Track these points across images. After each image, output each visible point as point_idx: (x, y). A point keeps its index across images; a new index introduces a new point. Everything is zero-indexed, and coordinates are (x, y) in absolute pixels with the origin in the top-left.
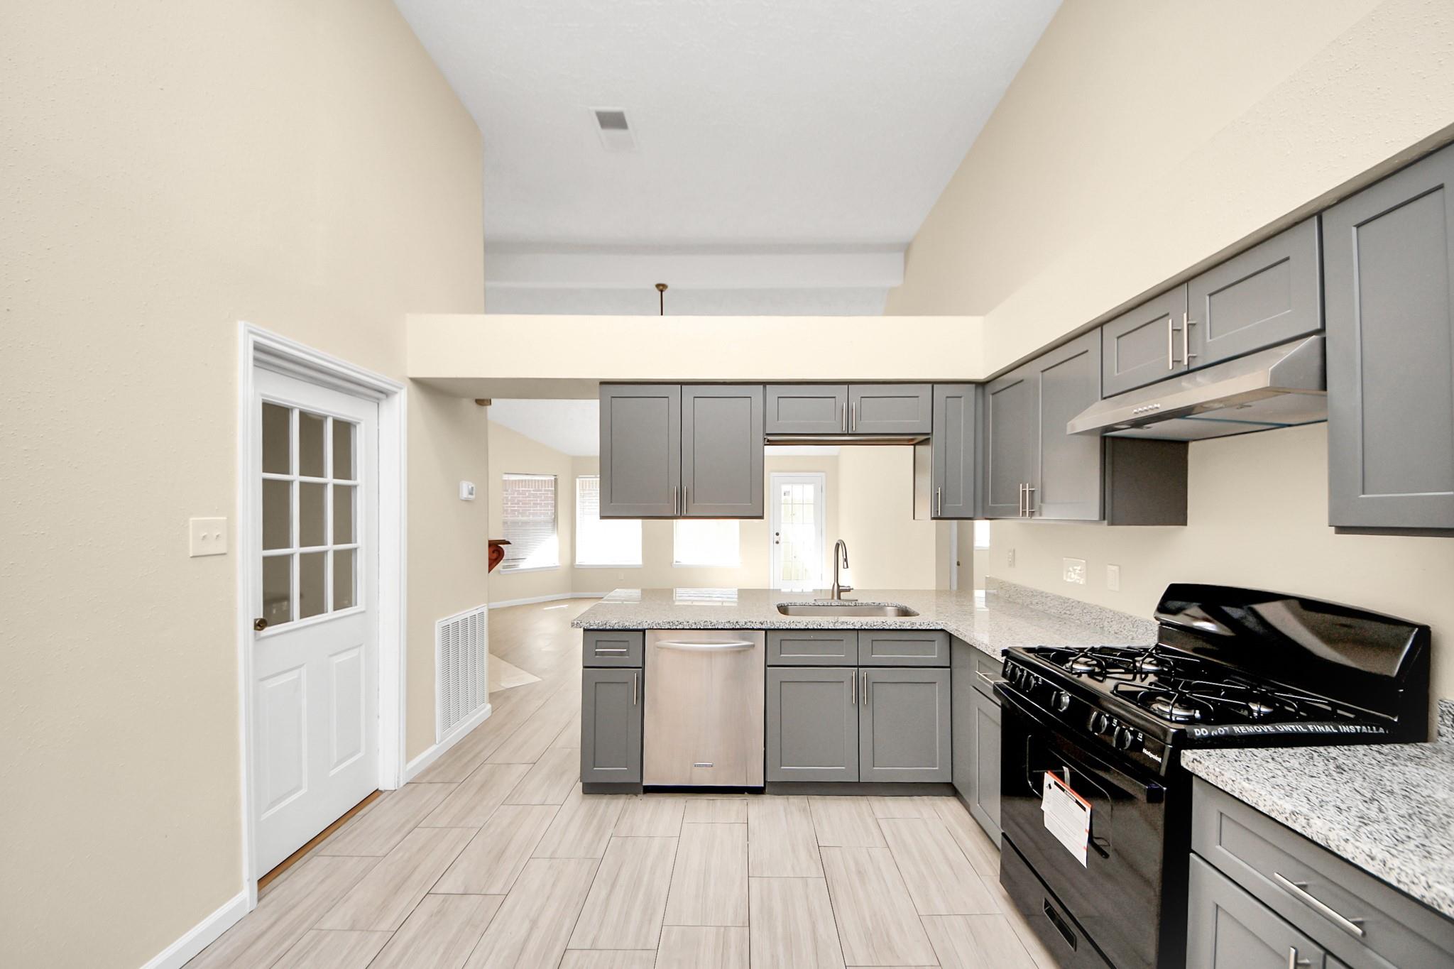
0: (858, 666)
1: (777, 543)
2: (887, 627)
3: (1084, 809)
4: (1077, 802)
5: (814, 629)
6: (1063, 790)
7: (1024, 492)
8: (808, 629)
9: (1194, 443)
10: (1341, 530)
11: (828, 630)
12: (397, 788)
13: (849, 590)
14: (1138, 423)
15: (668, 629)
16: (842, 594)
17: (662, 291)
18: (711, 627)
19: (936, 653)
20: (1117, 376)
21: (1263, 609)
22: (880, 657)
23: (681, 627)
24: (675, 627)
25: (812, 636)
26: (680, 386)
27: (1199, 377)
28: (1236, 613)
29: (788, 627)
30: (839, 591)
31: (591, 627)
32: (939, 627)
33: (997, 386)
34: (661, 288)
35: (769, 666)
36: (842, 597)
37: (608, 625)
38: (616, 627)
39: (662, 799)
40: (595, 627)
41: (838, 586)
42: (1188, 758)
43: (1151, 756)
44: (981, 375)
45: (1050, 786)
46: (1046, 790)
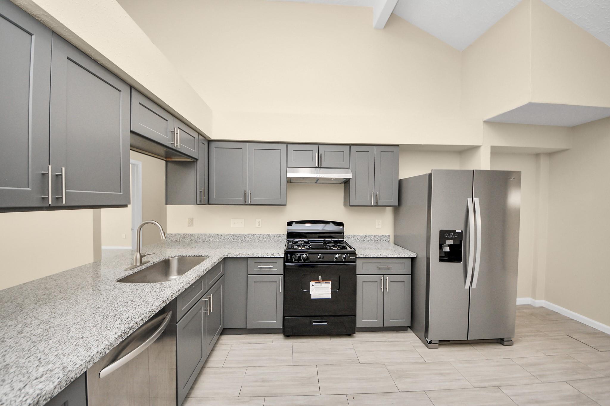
3: (329, 283)
4: (325, 283)
6: (319, 283)
19: (221, 270)
43: (353, 258)
45: (313, 285)
46: (311, 287)
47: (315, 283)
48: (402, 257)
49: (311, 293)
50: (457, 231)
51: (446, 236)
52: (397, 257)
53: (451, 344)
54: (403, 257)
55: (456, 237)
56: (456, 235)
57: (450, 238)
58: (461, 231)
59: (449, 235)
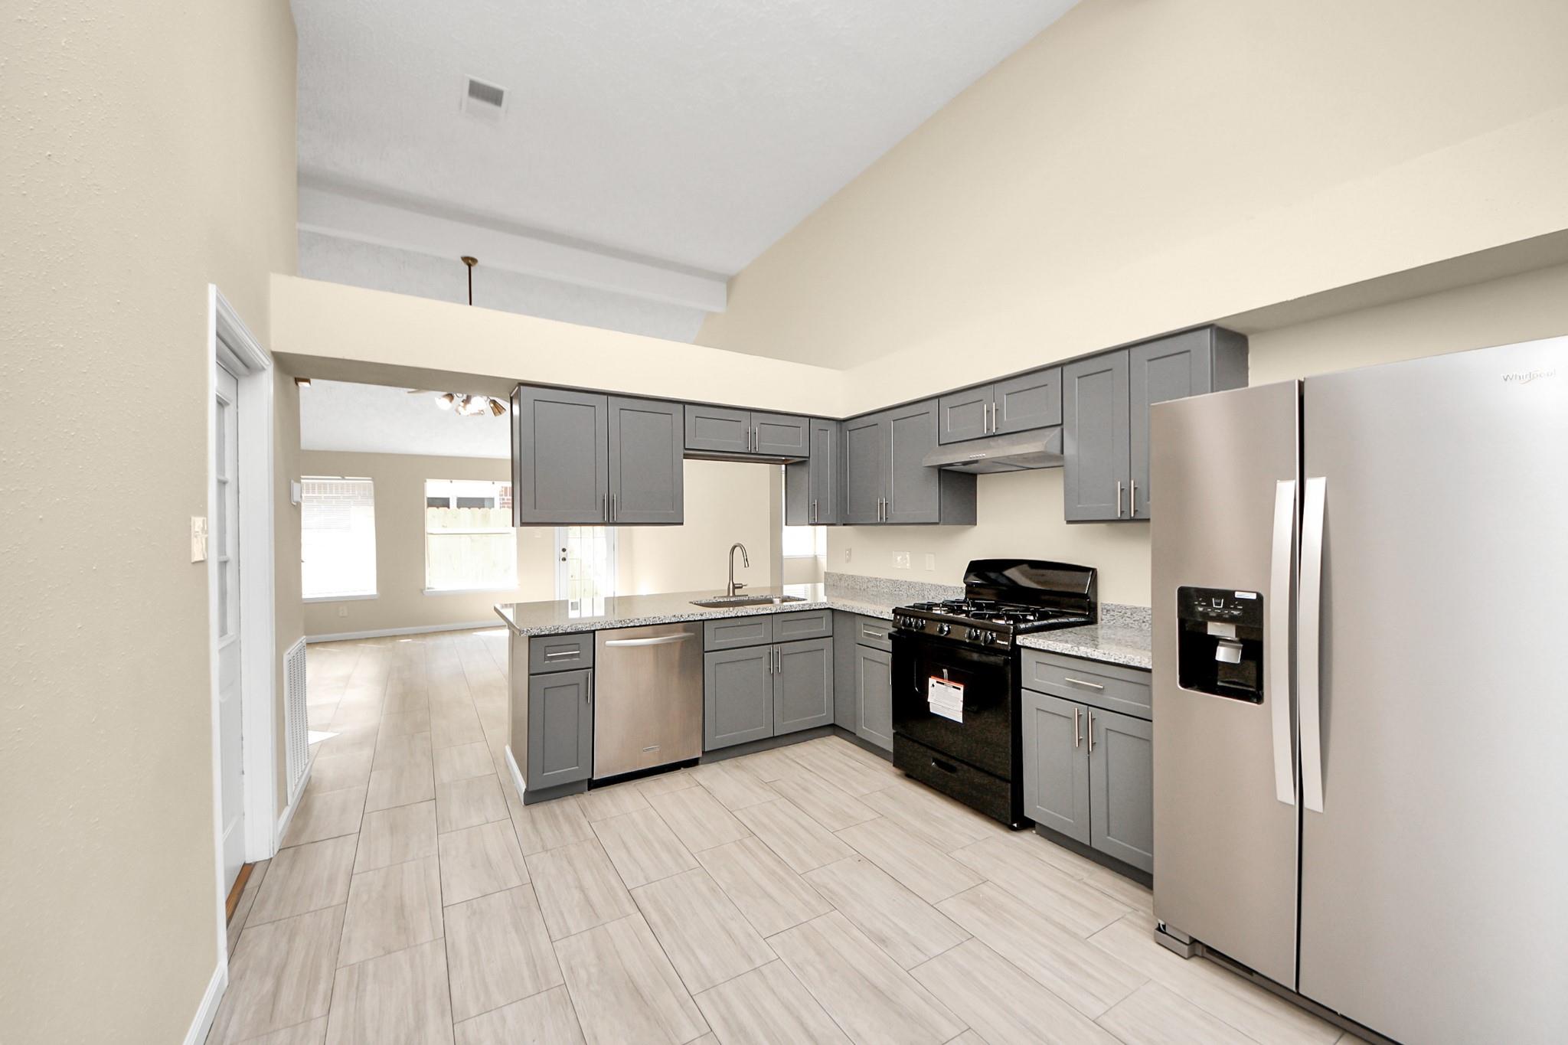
0: (773, 644)
1: (564, 559)
2: (793, 610)
3: (959, 689)
4: (954, 687)
5: (742, 616)
6: (943, 684)
7: (881, 504)
8: (738, 617)
9: (981, 475)
10: (1069, 522)
11: (753, 615)
12: (272, 856)
13: (741, 587)
14: (965, 463)
15: (621, 628)
16: (736, 590)
17: (470, 266)
18: (658, 622)
19: (824, 627)
20: (950, 432)
21: (1010, 573)
22: (786, 635)
23: (632, 624)
24: (626, 625)
25: (739, 622)
26: (606, 397)
27: (1000, 440)
28: (993, 575)
29: (722, 616)
30: (735, 588)
31: (543, 633)
32: (827, 607)
33: (852, 425)
34: (470, 262)
35: (707, 652)
36: (736, 594)
37: (560, 629)
38: (569, 630)
39: (612, 789)
40: (547, 633)
41: (734, 584)
42: (1020, 640)
43: (1002, 643)
44: (842, 416)
45: (933, 686)
46: (930, 689)
47: (937, 682)
48: (1132, 664)
49: (929, 700)
50: (1238, 595)
51: (1201, 609)
52: (1117, 661)
53: (1252, 982)
54: (1135, 665)
55: (1235, 613)
56: (1235, 609)
57: (1213, 614)
58: (1253, 596)
59: (1210, 605)
